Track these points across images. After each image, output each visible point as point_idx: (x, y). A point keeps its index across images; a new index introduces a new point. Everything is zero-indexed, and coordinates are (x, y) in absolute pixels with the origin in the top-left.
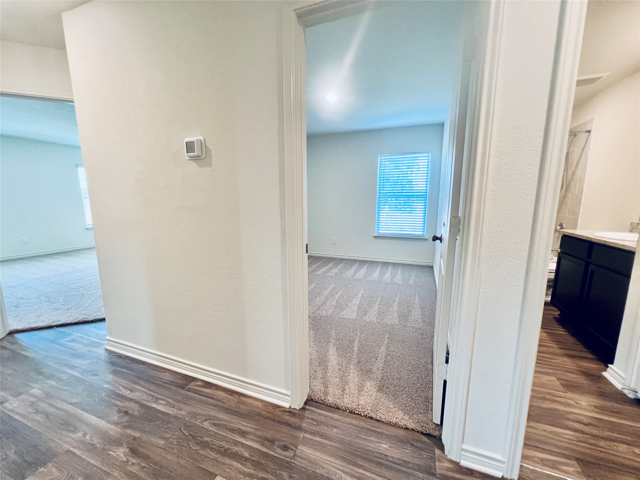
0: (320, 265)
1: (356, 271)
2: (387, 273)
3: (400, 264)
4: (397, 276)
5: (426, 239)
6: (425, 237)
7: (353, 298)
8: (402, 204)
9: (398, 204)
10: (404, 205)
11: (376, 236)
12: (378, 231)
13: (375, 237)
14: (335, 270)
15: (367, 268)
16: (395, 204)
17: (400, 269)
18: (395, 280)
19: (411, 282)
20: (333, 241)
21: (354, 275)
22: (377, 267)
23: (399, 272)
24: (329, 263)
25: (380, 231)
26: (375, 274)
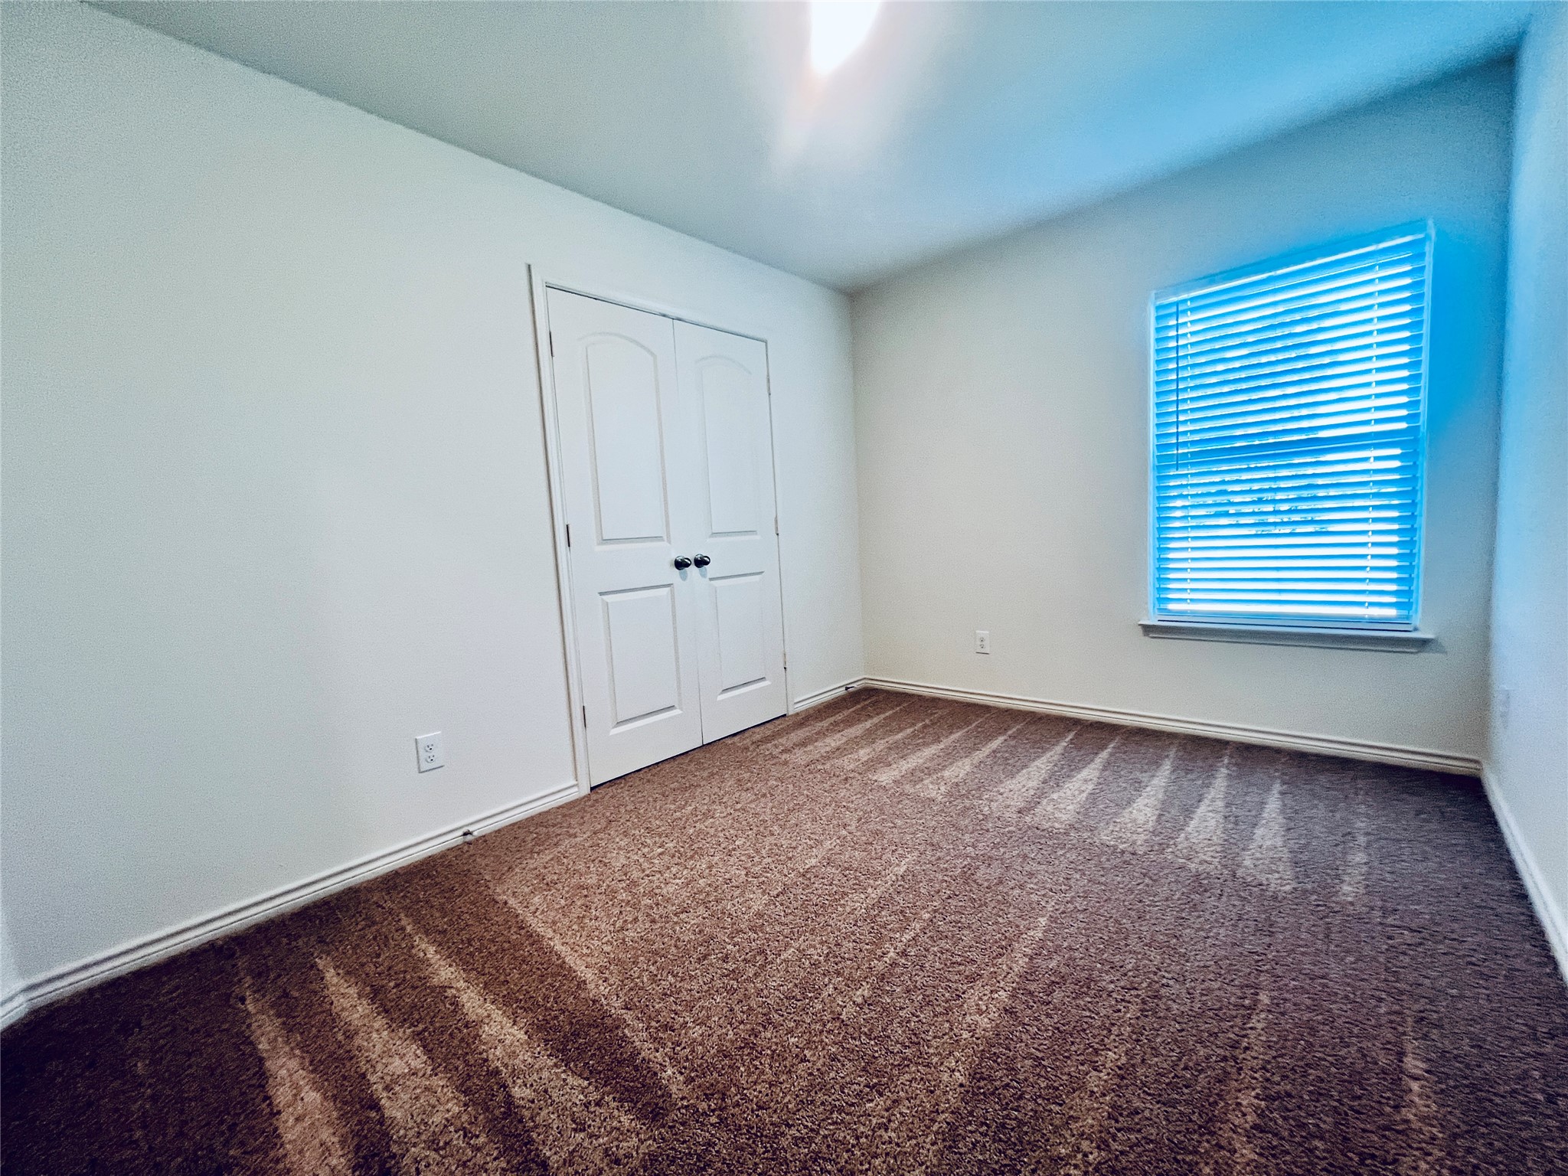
0: (914, 736)
1: (1055, 779)
2: (1202, 809)
3: (1278, 751)
4: (1259, 832)
5: (1423, 644)
6: (1416, 629)
7: (972, 979)
8: (1285, 507)
9: (1270, 508)
10: (1290, 511)
11: (1154, 626)
12: (1162, 606)
13: (1148, 629)
14: (961, 769)
15: (1106, 766)
16: (1256, 508)
17: (1277, 787)
18: (1248, 863)
19: (1346, 888)
20: (979, 643)
21: (1040, 795)
22: (1156, 763)
23: (1273, 804)
24: (952, 727)
25: (1172, 606)
26: (1140, 802)
